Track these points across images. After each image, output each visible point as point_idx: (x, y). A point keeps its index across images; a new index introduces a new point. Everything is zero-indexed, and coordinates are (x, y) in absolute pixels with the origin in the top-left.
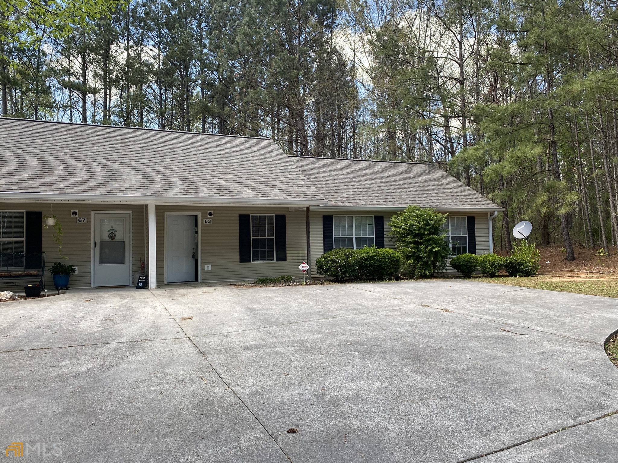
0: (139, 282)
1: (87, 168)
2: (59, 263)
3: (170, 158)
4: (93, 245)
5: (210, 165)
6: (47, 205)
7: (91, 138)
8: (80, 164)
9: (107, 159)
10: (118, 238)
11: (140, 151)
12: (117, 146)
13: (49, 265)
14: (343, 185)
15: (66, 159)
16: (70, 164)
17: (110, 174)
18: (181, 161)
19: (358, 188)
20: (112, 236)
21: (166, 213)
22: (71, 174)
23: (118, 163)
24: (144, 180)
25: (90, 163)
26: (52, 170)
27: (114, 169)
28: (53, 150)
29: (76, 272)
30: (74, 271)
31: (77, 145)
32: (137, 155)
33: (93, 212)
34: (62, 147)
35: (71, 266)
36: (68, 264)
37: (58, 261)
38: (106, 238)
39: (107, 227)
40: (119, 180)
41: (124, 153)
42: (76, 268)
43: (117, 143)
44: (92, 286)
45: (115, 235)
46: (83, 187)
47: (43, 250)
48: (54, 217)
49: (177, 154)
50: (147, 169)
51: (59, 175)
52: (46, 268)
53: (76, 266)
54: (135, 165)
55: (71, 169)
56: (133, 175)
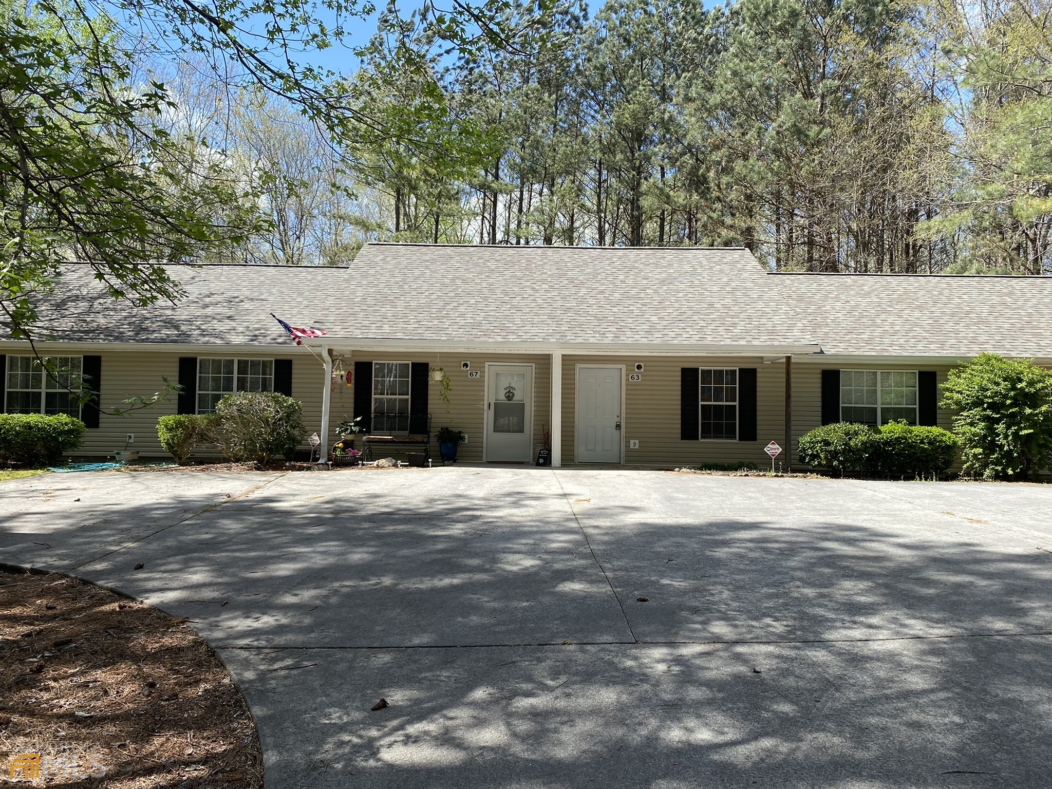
0: (539, 458)
1: (480, 306)
2: (447, 429)
3: (587, 288)
4: (486, 407)
5: (642, 295)
6: (434, 355)
7: (489, 264)
8: (473, 301)
9: (506, 294)
10: (517, 397)
11: (549, 279)
12: (518, 274)
13: (434, 431)
14: (865, 320)
15: (457, 295)
16: (461, 301)
17: (506, 313)
18: (602, 292)
19: (892, 324)
20: (510, 396)
21: (578, 366)
22: (462, 315)
23: (519, 298)
24: (549, 321)
25: (485, 299)
26: (440, 310)
27: (513, 307)
28: (443, 284)
29: (466, 441)
30: (463, 438)
31: (471, 276)
32: (544, 286)
33: (487, 364)
34: (453, 280)
35: (460, 432)
36: (456, 430)
37: (445, 425)
38: (502, 397)
39: (504, 383)
40: (518, 321)
41: (528, 284)
42: (466, 436)
43: (520, 270)
44: (484, 460)
45: (513, 395)
46: (475, 332)
47: (429, 411)
48: (441, 370)
49: (598, 282)
50: (555, 305)
51: (447, 316)
52: (432, 435)
53: (467, 433)
54: (540, 301)
55: (462, 309)
56: (537, 314)
